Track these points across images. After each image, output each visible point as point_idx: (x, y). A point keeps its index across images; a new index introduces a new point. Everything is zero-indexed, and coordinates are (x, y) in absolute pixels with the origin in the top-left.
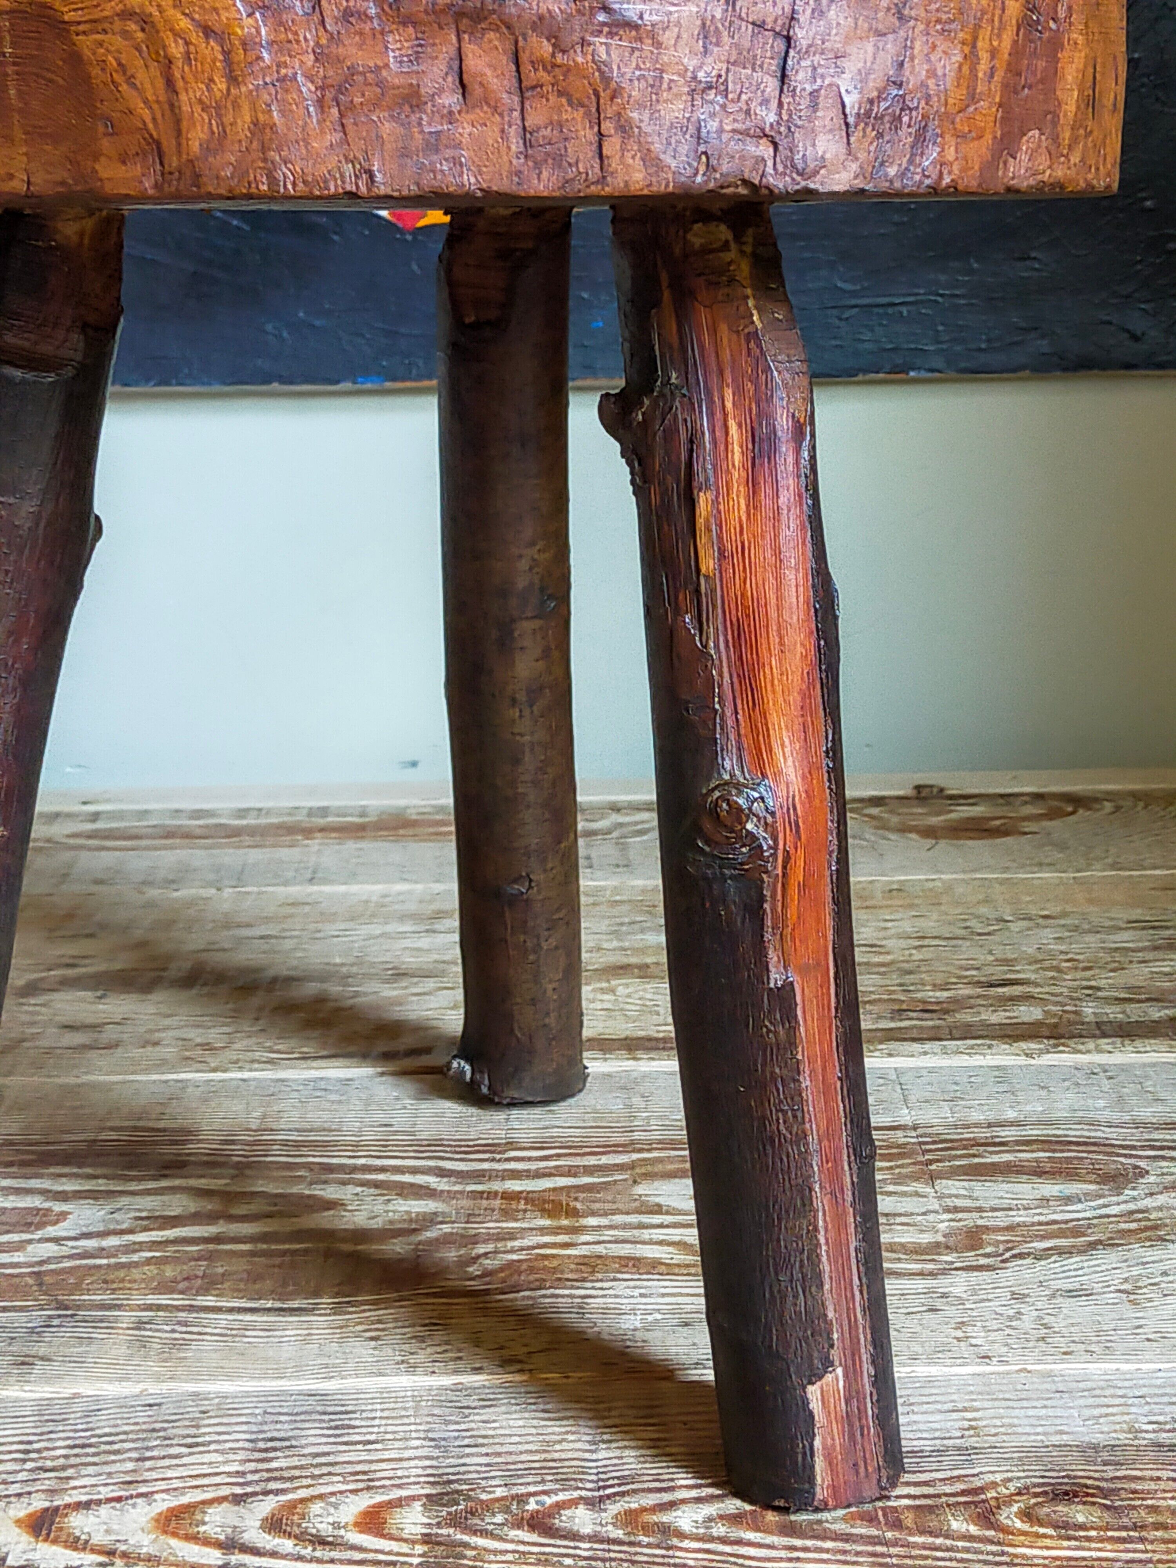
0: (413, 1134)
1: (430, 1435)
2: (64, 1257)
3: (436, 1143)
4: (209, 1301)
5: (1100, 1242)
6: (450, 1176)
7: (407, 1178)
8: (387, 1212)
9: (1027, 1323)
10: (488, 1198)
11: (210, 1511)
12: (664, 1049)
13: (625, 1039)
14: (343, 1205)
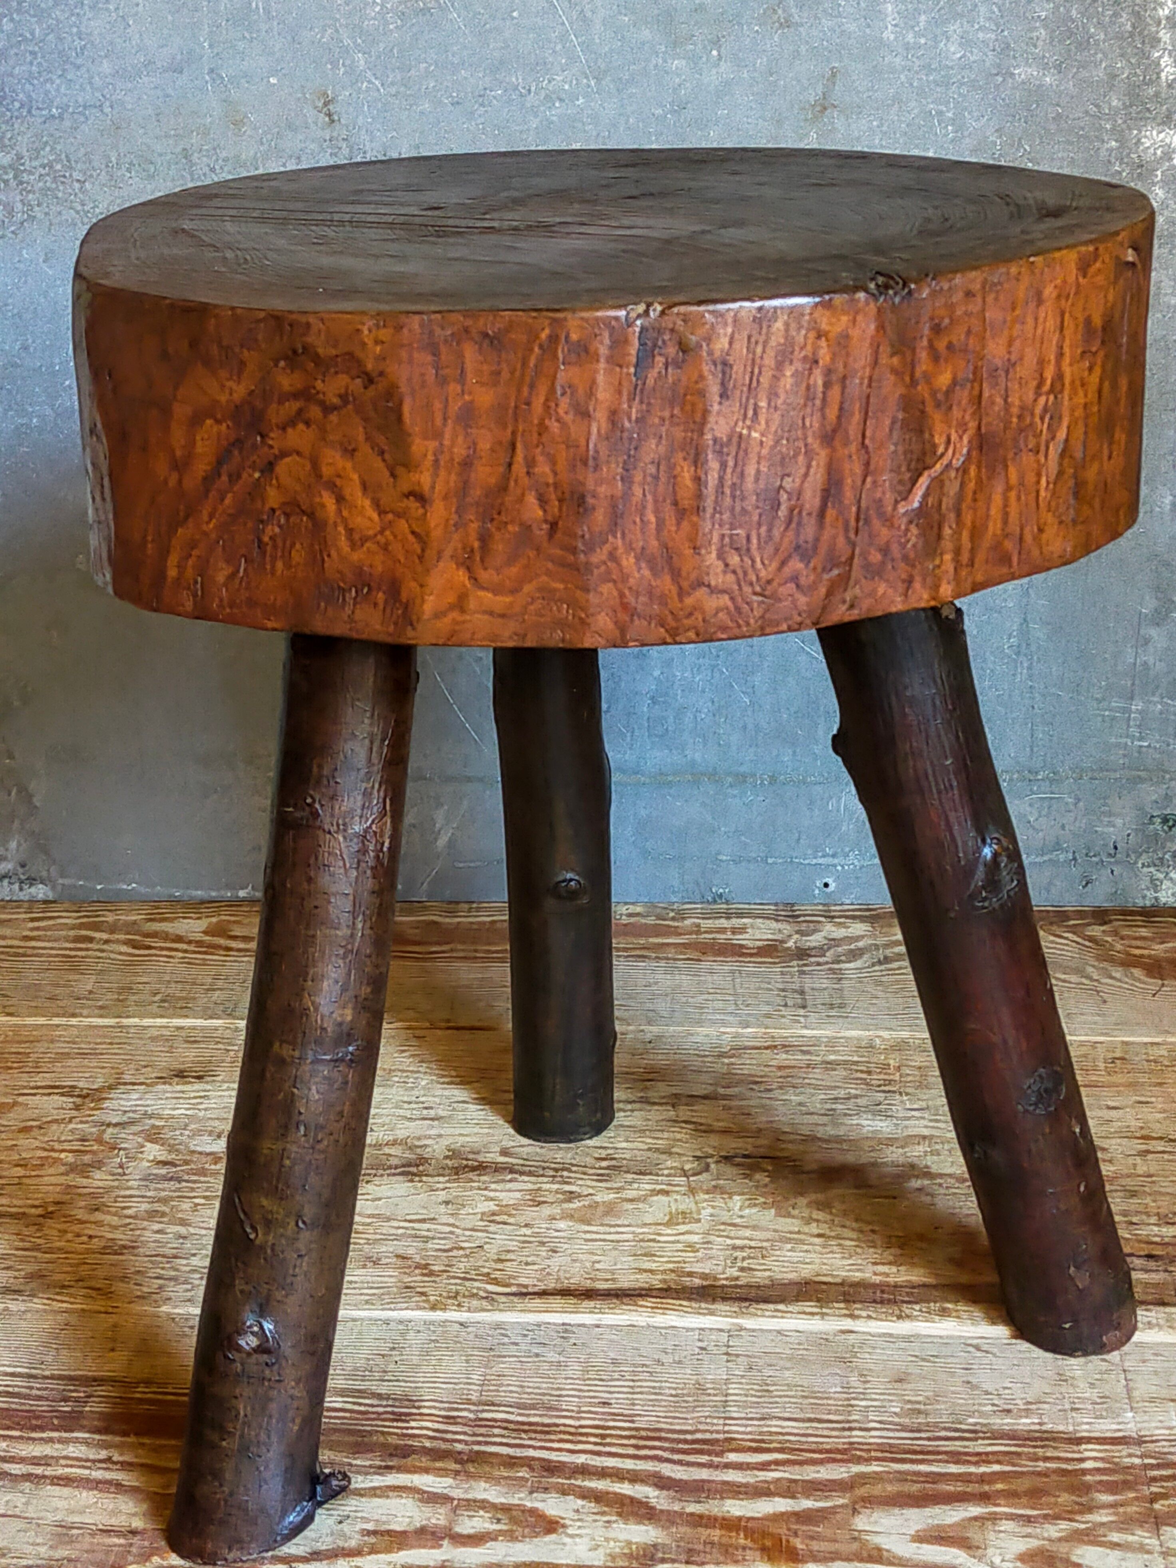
0: (631, 1418)
3: (654, 1435)
6: (669, 1489)
7: (625, 1489)
8: (607, 1540)
10: (706, 1527)
12: (882, 1302)
13: (842, 1284)
14: (564, 1526)
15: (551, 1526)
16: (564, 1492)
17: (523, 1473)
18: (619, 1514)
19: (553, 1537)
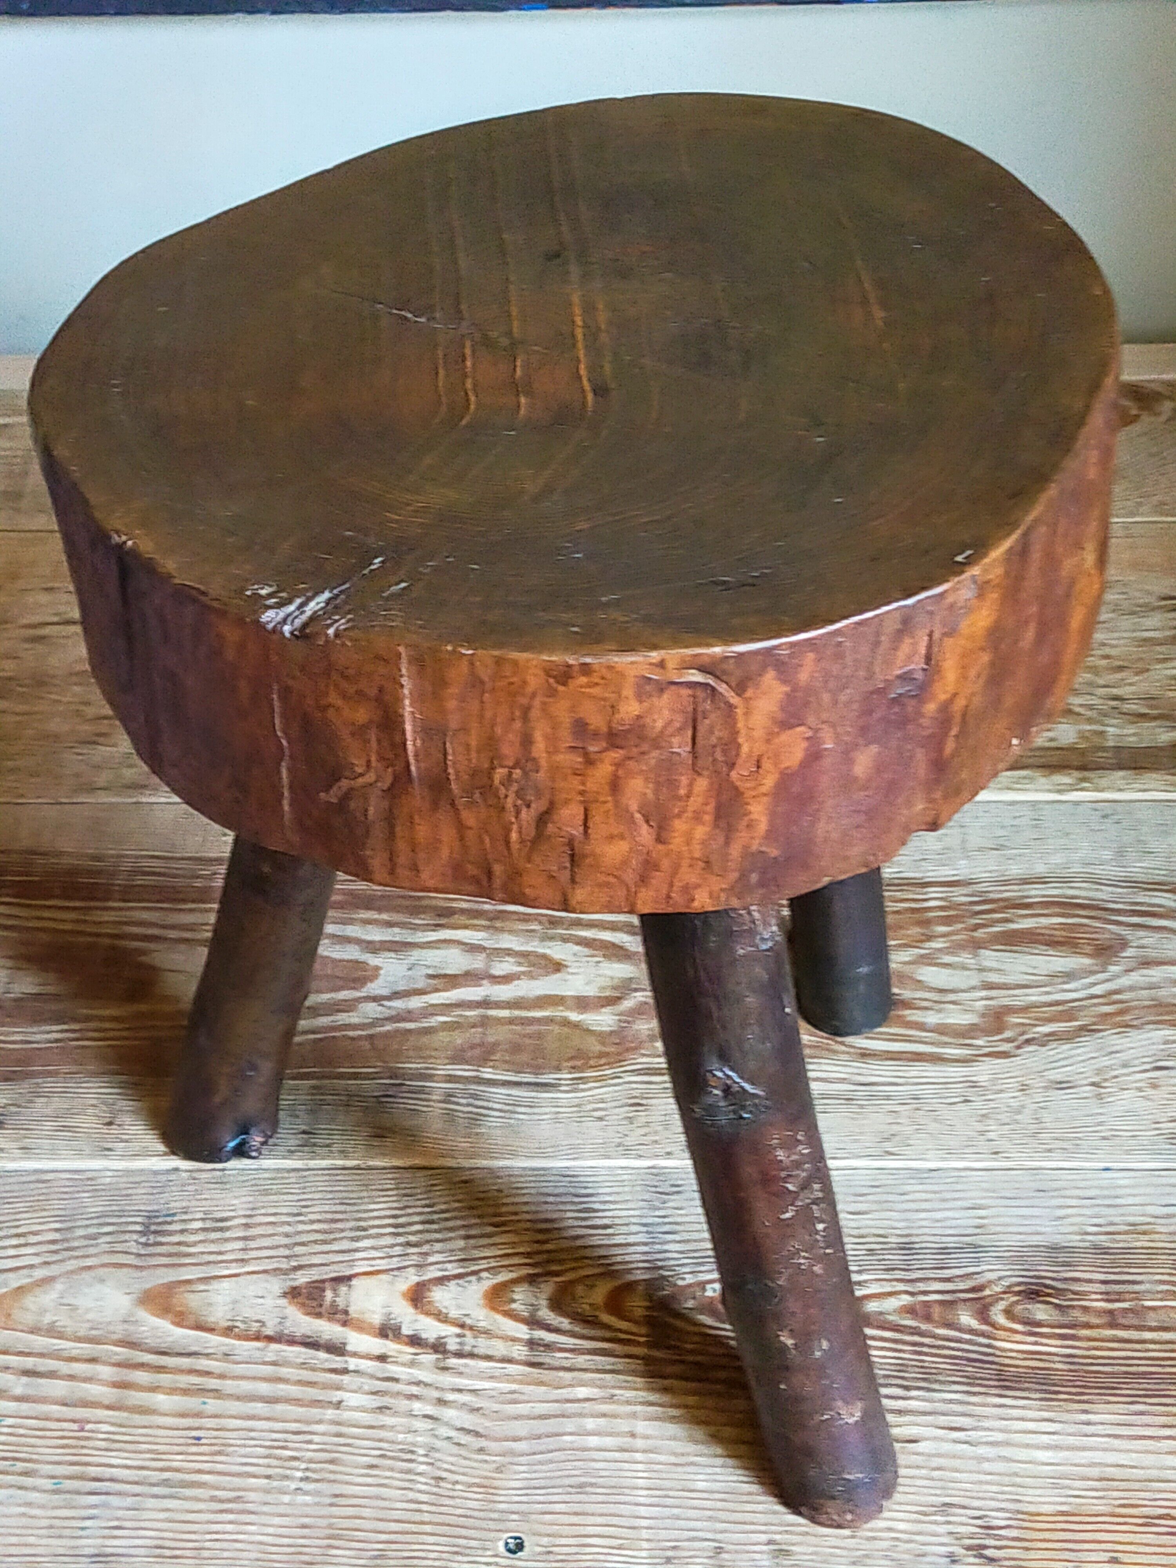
1: (644, 1221)
2: (386, 1019)
4: (487, 1073)
5: (1082, 1028)
7: (607, 936)
8: (597, 975)
9: (1025, 1117)
11: (516, 1290)
14: (566, 966)
15: (558, 967)
16: (565, 940)
17: (534, 926)
18: (604, 956)
19: (558, 975)
